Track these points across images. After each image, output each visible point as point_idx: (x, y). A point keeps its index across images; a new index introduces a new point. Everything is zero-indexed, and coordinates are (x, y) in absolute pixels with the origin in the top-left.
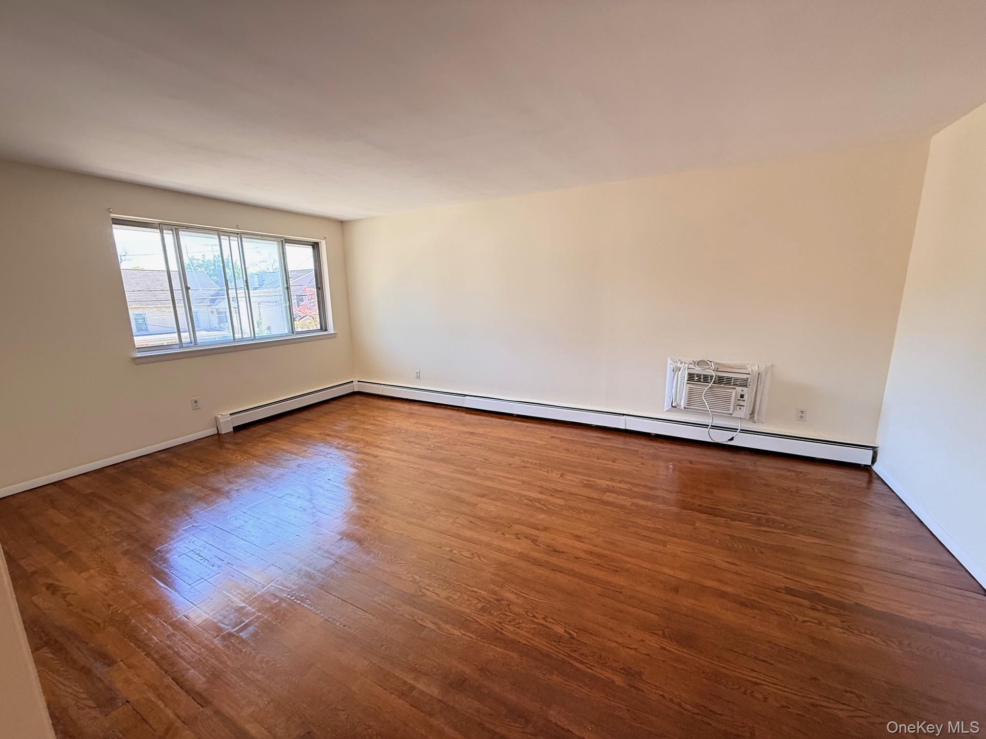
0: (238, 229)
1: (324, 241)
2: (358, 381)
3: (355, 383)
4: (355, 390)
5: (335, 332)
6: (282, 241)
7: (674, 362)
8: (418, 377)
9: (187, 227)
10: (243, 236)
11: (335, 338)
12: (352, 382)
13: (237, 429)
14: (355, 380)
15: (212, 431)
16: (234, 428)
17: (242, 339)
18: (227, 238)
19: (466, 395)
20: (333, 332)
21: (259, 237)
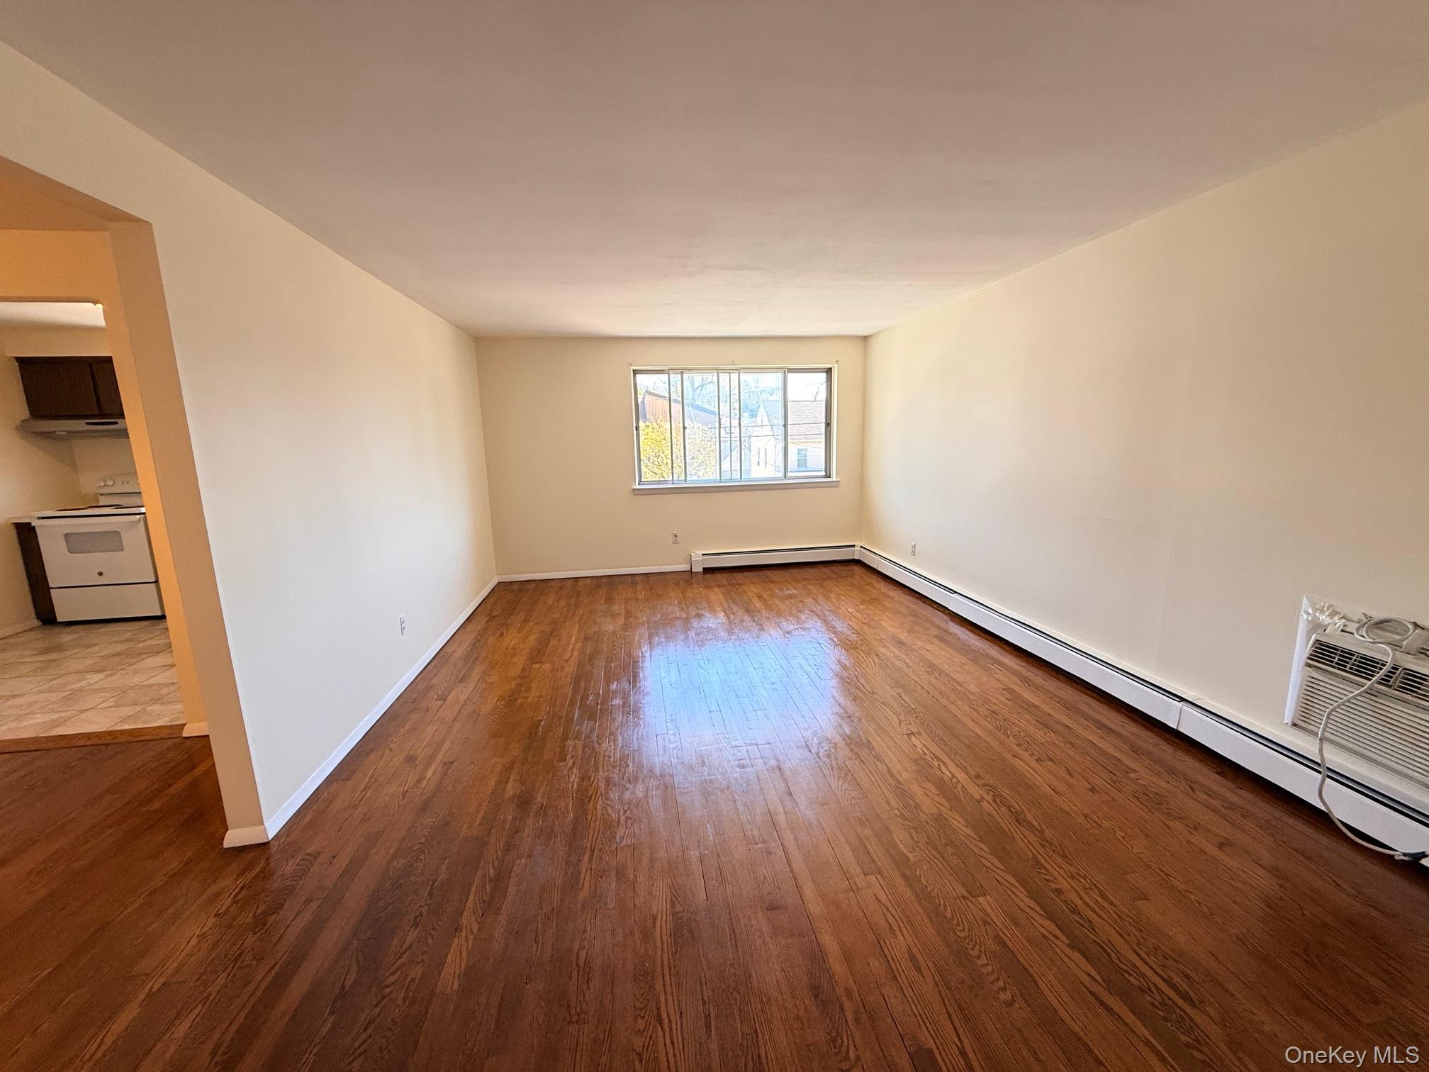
0: (734, 365)
1: (836, 366)
2: (861, 547)
3: (857, 548)
4: (855, 558)
5: (838, 480)
6: (785, 371)
7: (1315, 610)
8: (914, 553)
9: (690, 370)
10: (741, 371)
11: (836, 487)
12: (854, 546)
13: (706, 570)
14: (858, 543)
15: (685, 567)
16: (704, 569)
17: (731, 480)
18: (728, 374)
19: (955, 592)
20: (834, 479)
21: (759, 370)
